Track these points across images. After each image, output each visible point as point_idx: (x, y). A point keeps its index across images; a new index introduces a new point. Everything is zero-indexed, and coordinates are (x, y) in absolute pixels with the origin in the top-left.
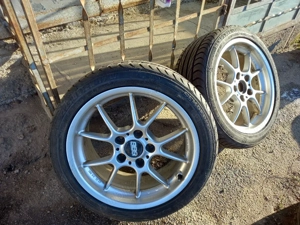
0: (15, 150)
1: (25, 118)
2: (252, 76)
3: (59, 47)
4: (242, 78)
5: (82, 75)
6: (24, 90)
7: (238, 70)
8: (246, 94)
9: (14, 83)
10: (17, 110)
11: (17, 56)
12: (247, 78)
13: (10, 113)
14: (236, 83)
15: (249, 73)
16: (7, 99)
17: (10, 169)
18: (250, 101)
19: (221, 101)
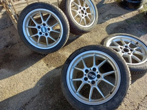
0: (8, 41)
1: (10, 32)
2: (86, 8)
3: (19, 6)
4: (82, 9)
5: (24, 8)
6: (8, 23)
7: (80, 6)
8: (84, 15)
9: (4, 20)
10: (7, 30)
11: (4, 10)
12: (84, 9)
13: (4, 31)
14: (79, 10)
15: (85, 7)
16: (3, 26)
17: (7, 47)
18: (86, 17)
19: (74, 16)
